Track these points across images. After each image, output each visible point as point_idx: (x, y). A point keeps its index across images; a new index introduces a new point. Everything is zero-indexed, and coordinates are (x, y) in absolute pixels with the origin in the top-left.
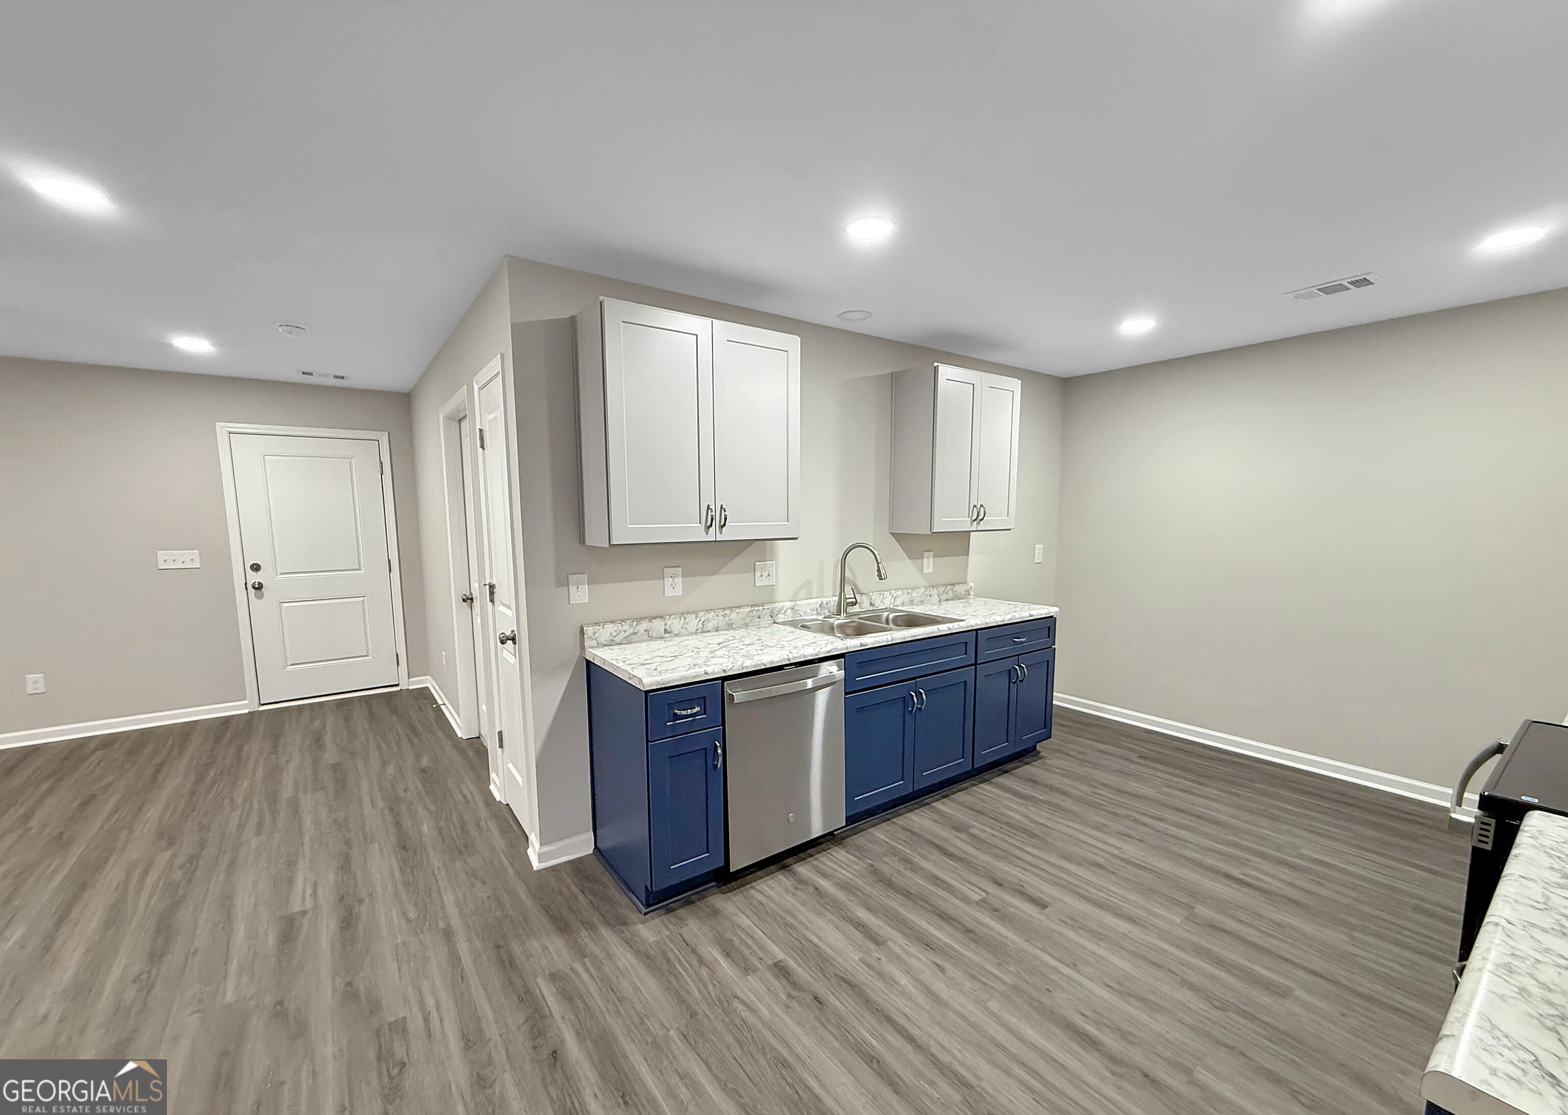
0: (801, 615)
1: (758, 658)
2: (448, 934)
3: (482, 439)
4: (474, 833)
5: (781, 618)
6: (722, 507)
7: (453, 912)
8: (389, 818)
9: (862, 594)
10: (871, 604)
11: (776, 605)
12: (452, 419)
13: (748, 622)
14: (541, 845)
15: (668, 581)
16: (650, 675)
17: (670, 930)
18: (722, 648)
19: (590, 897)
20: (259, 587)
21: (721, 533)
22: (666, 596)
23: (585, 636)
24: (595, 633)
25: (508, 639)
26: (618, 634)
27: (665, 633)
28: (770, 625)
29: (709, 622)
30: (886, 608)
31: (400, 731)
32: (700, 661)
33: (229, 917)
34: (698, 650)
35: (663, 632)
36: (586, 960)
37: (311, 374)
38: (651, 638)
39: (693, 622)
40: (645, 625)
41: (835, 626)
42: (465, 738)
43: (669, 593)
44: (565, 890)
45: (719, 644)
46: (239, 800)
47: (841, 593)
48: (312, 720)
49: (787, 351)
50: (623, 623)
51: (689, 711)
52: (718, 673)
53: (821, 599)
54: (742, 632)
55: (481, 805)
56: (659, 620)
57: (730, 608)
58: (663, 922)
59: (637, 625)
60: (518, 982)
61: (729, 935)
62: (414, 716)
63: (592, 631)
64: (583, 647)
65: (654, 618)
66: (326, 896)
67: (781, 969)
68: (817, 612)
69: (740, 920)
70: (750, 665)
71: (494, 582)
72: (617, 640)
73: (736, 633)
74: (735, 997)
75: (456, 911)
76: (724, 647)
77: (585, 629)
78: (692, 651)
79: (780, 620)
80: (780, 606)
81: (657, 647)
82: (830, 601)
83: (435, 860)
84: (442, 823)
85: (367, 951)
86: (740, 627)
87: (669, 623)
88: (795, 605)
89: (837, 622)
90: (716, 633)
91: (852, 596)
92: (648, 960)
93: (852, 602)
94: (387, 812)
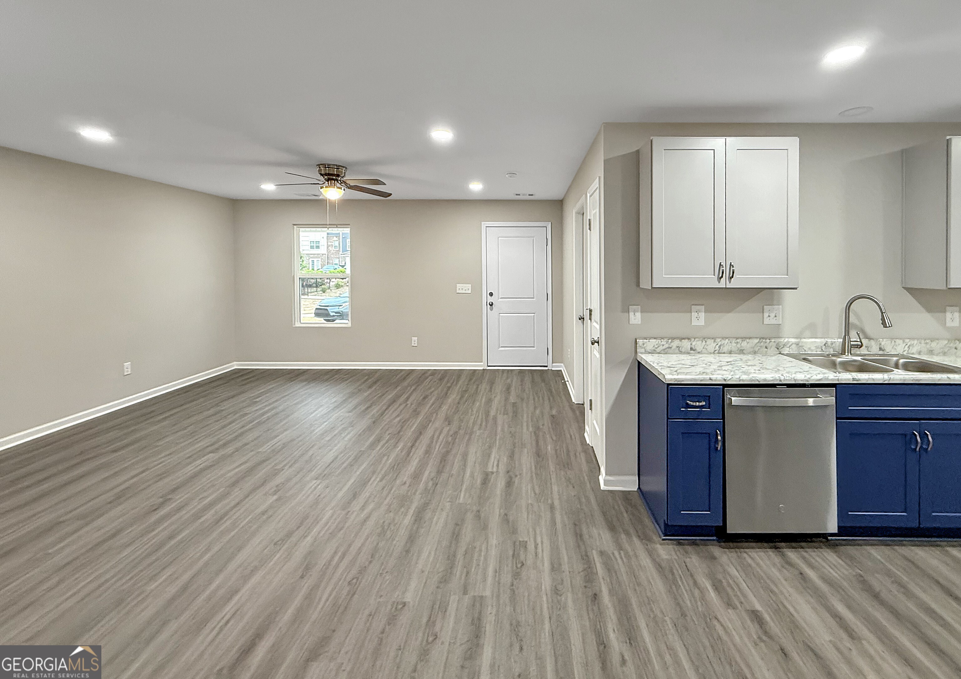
0: (805, 350)
1: (755, 375)
2: (552, 508)
3: (590, 225)
4: (573, 458)
5: (786, 351)
6: (731, 265)
7: (556, 496)
8: (534, 438)
9: (870, 339)
10: (881, 349)
11: (782, 340)
12: (579, 213)
13: (757, 349)
14: (606, 475)
15: (694, 315)
16: (671, 374)
17: (678, 556)
18: (728, 365)
19: (631, 517)
20: (491, 305)
21: (730, 282)
22: (692, 324)
23: (638, 345)
24: (644, 344)
25: (595, 342)
26: (658, 347)
27: (691, 350)
28: (775, 355)
29: (724, 347)
30: (898, 354)
31: (545, 393)
32: (708, 371)
33: (465, 465)
34: (710, 364)
35: (689, 349)
36: (622, 552)
37: (519, 195)
38: (681, 352)
39: (711, 345)
40: (676, 343)
41: (837, 363)
42: (576, 403)
43: (695, 323)
44: (616, 507)
45: (728, 362)
46: (475, 410)
47: (845, 336)
48: (507, 378)
49: (787, 150)
50: (662, 340)
51: (697, 403)
52: (720, 380)
53: (826, 339)
54: (750, 357)
55: (578, 442)
56: (686, 340)
57: (742, 338)
58: (674, 549)
59: (671, 342)
60: (583, 547)
61: (720, 576)
62: (553, 386)
63: (642, 343)
64: (636, 352)
65: (684, 339)
66: (502, 469)
67: (756, 616)
68: (822, 350)
69: (730, 569)
70: (745, 379)
71: (592, 308)
72: (658, 350)
73: (744, 357)
74: (716, 618)
75: (558, 497)
76: (731, 364)
77: (637, 340)
78: (706, 364)
79: (786, 352)
80: (785, 341)
81: (683, 358)
82: (835, 342)
83: (552, 467)
84: (558, 447)
85: (515, 502)
86: (750, 353)
87: (694, 344)
88: (799, 342)
89: (839, 360)
90: (729, 355)
91: (859, 340)
92: (659, 567)
93: (858, 345)
94: (533, 434)
